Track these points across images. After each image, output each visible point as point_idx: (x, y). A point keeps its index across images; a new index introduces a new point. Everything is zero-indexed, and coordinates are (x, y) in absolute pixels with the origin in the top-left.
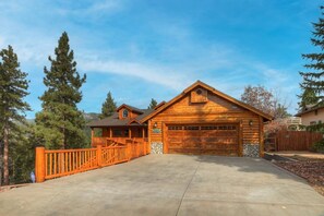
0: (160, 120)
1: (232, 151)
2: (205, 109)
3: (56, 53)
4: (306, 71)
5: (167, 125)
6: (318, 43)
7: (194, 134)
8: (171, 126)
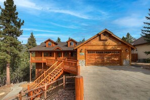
0: (84, 48)
1: (118, 63)
2: (107, 43)
3: (5, 4)
4: (144, 29)
5: (87, 51)
6: (149, 18)
7: (101, 56)
8: (89, 51)
